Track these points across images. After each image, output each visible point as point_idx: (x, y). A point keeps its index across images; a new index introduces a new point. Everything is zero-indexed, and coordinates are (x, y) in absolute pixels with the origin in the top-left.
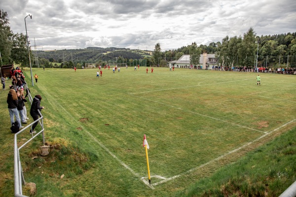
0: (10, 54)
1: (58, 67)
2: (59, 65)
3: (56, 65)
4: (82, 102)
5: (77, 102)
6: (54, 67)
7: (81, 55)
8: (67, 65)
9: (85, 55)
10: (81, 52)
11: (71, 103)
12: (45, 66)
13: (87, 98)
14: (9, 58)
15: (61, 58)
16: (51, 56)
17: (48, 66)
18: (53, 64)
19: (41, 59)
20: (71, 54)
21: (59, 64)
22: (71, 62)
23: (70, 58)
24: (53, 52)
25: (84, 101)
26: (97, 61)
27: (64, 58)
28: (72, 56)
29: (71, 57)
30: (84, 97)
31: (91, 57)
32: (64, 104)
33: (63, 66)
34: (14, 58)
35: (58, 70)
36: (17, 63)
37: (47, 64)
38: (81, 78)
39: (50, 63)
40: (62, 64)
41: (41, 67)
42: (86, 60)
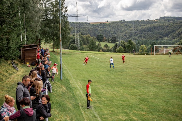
0: (39, 27)
1: (108, 51)
2: (111, 48)
3: (106, 46)
4: (135, 115)
5: (127, 114)
6: (103, 50)
7: (150, 30)
8: (124, 47)
9: (155, 31)
10: (149, 25)
11: (116, 114)
12: (89, 47)
13: (145, 108)
14: (37, 34)
15: (116, 35)
16: (100, 32)
17: (93, 48)
18: (103, 44)
19: (84, 36)
20: (132, 28)
21: (111, 46)
22: (130, 43)
23: (131, 36)
24: (103, 25)
25: (140, 112)
26: (176, 41)
27: (120, 35)
28: (133, 31)
29: (131, 33)
30: (141, 106)
31: (167, 35)
32: (104, 114)
33: (118, 49)
34: (44, 33)
35: (108, 54)
36: (47, 42)
37: (93, 44)
38: (143, 70)
39: (97, 43)
40: (116, 45)
41: (82, 49)
42: (157, 39)
